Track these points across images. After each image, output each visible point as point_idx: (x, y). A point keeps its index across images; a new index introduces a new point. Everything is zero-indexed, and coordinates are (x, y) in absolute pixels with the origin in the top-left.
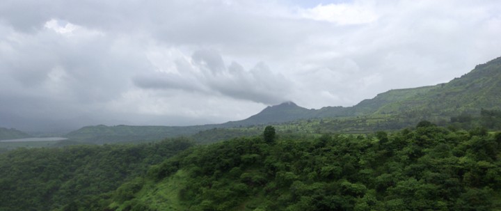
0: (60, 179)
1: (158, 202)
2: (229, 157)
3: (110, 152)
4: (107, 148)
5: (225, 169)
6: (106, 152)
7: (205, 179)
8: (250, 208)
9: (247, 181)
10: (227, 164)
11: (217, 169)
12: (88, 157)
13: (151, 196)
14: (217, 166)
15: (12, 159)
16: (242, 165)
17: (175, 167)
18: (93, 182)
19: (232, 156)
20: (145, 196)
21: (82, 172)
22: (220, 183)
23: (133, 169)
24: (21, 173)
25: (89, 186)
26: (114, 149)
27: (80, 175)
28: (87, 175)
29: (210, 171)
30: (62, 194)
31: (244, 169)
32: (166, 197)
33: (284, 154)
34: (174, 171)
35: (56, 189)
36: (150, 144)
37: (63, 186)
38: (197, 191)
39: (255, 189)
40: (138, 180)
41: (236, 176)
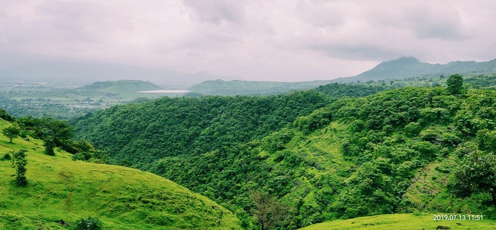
0: (200, 126)
1: (315, 155)
2: (402, 110)
3: (242, 103)
4: (239, 99)
5: (399, 124)
6: (239, 103)
7: (372, 134)
8: (440, 171)
9: (431, 138)
10: (401, 118)
11: (387, 123)
12: (222, 107)
13: (304, 148)
14: (387, 119)
15: (158, 107)
16: (420, 120)
17: (326, 120)
18: (229, 131)
19: (406, 110)
20: (296, 147)
21: (218, 121)
22: (394, 140)
23: (264, 120)
24: (167, 120)
25: (225, 133)
26: (246, 100)
27: (217, 123)
28: (222, 124)
29: (377, 125)
30: (202, 140)
31: (423, 125)
32: (324, 150)
33: (483, 109)
34: (326, 123)
35: (196, 135)
36: (279, 96)
37: (203, 133)
38: (364, 146)
39: (446, 149)
40: (285, 131)
41: (415, 133)
